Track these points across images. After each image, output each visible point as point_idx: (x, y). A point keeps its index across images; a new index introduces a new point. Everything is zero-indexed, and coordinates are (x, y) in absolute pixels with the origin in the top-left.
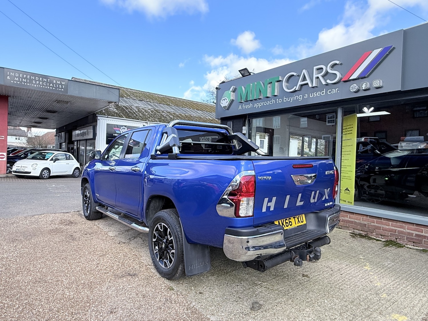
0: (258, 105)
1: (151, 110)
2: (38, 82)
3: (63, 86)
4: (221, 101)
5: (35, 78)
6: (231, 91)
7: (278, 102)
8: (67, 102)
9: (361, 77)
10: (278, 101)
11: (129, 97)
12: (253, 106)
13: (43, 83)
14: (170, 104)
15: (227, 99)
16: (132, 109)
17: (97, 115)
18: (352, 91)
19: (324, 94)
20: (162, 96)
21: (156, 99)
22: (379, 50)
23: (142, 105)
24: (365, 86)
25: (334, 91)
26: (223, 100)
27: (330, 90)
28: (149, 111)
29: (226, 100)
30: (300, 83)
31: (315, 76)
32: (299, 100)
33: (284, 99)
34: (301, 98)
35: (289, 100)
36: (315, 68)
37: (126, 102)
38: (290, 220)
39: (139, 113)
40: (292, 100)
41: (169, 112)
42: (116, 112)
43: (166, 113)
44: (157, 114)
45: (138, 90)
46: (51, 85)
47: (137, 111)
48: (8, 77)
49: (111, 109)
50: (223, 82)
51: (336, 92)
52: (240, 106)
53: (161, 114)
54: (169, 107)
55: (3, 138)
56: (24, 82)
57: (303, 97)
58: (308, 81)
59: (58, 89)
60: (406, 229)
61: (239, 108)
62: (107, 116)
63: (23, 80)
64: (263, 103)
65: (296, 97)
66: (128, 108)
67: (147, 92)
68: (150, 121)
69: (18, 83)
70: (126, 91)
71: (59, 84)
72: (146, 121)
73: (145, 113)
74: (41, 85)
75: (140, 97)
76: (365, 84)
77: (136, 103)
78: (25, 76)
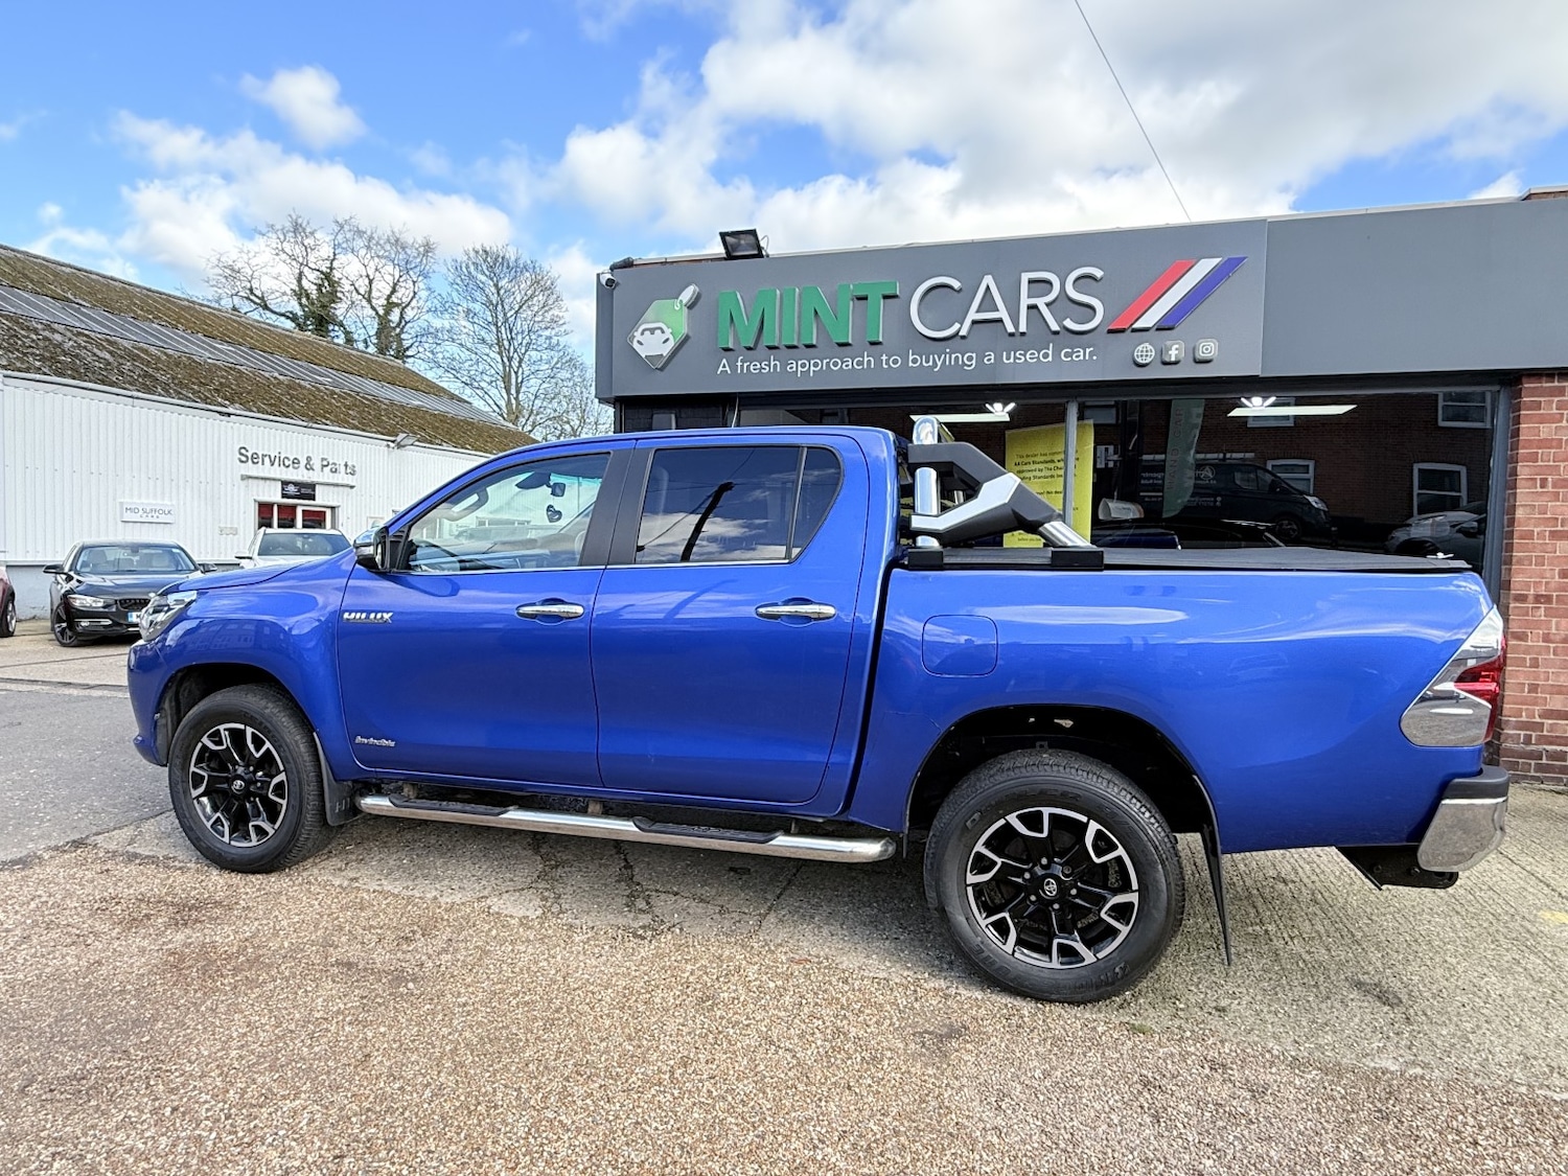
0: (803, 366)
4: (637, 334)
6: (684, 302)
7: (885, 366)
9: (1164, 326)
10: (887, 363)
15: (668, 331)
19: (1050, 359)
22: (1215, 261)
25: (1080, 355)
26: (644, 330)
27: (1070, 350)
29: (659, 332)
30: (972, 315)
31: (1025, 301)
33: (911, 358)
34: (974, 362)
35: (931, 363)
36: (1025, 277)
40: (939, 364)
41: (79, 334)
50: (628, 264)
51: (1087, 358)
52: (724, 361)
53: (46, 339)
58: (1003, 314)
61: (721, 369)
64: (825, 362)
65: (953, 356)
76: (1177, 346)
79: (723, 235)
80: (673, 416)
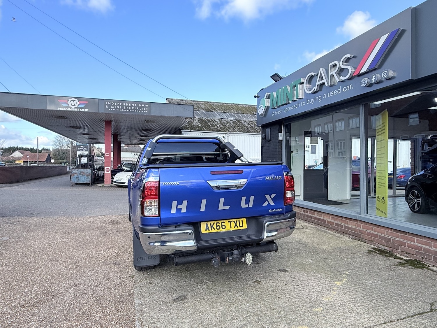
1: (233, 120)
2: (127, 107)
3: (147, 108)
5: (126, 104)
7: (302, 106)
8: (154, 122)
10: (302, 105)
11: (213, 111)
12: (283, 111)
13: (131, 108)
14: (254, 113)
15: (263, 106)
16: (214, 122)
17: (181, 130)
18: (362, 86)
19: (340, 92)
20: (247, 106)
21: (240, 110)
23: (224, 117)
24: (374, 79)
25: (349, 88)
27: (345, 87)
28: (231, 122)
30: (318, 83)
31: (330, 74)
32: (319, 101)
37: (210, 115)
38: (223, 224)
39: (220, 125)
40: (313, 101)
42: (199, 126)
43: (248, 122)
44: (238, 124)
45: (224, 102)
46: (138, 108)
47: (219, 123)
48: (107, 106)
49: (195, 123)
54: (252, 116)
55: (108, 155)
56: (118, 109)
57: (322, 97)
59: (143, 111)
60: (433, 247)
61: (273, 114)
62: (190, 131)
63: (117, 107)
66: (211, 121)
67: (233, 104)
68: (230, 132)
69: (114, 110)
70: (212, 105)
71: (143, 107)
72: (226, 132)
73: (226, 124)
74: (130, 110)
75: (224, 110)
76: (374, 76)
77: (220, 115)
78: (118, 104)
79: (271, 77)
80: (270, 129)
